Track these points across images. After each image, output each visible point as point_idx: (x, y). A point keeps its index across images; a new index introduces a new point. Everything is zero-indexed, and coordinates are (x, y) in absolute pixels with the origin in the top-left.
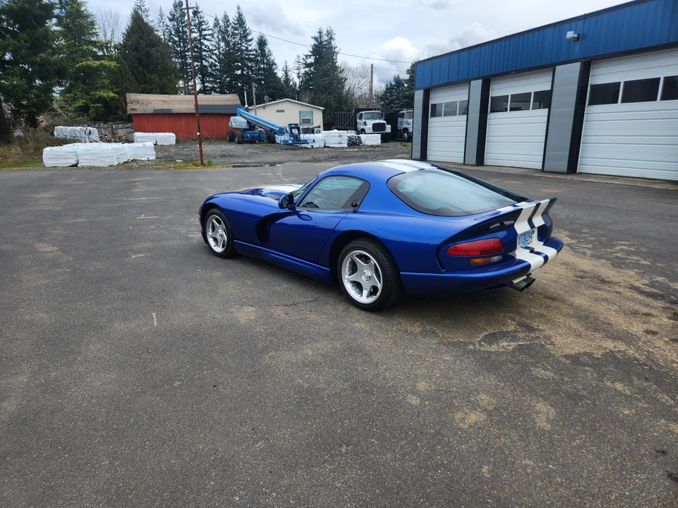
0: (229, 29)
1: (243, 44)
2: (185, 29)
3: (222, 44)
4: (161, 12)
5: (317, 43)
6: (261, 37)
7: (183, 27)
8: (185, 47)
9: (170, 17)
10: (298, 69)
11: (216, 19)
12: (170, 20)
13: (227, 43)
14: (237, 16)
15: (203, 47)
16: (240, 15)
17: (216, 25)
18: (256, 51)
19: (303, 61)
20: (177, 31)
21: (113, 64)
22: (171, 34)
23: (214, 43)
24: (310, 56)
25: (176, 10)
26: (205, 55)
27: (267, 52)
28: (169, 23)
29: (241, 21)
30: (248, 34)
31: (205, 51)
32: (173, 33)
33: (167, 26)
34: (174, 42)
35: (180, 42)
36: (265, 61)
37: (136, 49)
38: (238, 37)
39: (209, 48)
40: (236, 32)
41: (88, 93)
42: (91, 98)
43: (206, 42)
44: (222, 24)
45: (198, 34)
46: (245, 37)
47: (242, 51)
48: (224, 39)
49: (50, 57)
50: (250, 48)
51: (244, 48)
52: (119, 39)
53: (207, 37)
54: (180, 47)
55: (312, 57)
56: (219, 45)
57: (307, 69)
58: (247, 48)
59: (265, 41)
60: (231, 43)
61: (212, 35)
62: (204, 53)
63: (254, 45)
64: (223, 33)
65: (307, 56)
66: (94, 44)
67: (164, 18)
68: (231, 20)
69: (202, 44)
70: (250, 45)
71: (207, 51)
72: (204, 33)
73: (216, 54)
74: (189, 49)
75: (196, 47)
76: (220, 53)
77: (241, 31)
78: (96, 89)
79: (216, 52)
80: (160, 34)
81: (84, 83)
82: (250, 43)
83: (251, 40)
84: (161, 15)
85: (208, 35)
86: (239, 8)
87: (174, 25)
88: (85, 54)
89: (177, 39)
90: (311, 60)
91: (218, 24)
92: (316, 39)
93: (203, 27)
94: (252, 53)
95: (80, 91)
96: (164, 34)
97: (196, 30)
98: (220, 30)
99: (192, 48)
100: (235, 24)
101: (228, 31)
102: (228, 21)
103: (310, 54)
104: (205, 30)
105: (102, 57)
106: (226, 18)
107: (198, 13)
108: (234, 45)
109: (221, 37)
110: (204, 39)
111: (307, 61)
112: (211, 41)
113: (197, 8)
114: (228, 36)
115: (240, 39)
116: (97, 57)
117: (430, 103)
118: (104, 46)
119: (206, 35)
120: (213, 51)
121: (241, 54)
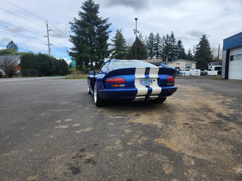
1: (173, 43)
3: (165, 44)
4: (146, 37)
6: (179, 40)
9: (149, 38)
10: (194, 50)
12: (149, 39)
13: (167, 44)
14: (171, 34)
17: (164, 38)
18: (177, 45)
19: (196, 47)
20: (150, 42)
21: (128, 52)
22: (148, 43)
23: (162, 44)
25: (151, 35)
26: (159, 48)
27: (181, 45)
28: (148, 39)
29: (172, 36)
30: (175, 40)
31: (159, 47)
32: (149, 42)
34: (149, 45)
35: (151, 45)
36: (180, 48)
38: (171, 41)
40: (170, 40)
44: (166, 38)
46: (173, 41)
48: (166, 42)
50: (175, 45)
51: (172, 45)
52: (132, 45)
53: (160, 43)
54: (151, 46)
56: (164, 44)
57: (197, 50)
58: (174, 44)
59: (181, 41)
60: (168, 43)
61: (162, 42)
63: (176, 43)
64: (166, 40)
68: (169, 36)
69: (158, 45)
70: (175, 44)
72: (159, 41)
73: (162, 48)
74: (153, 47)
75: (156, 46)
76: (164, 47)
77: (172, 39)
79: (163, 47)
80: (145, 43)
82: (175, 43)
83: (176, 42)
84: (146, 38)
85: (161, 42)
86: (172, 32)
88: (121, 50)
89: (150, 44)
93: (159, 39)
97: (157, 41)
98: (165, 40)
99: (155, 46)
100: (170, 37)
101: (168, 40)
102: (168, 36)
104: (160, 40)
105: (125, 51)
106: (167, 36)
107: (158, 35)
108: (169, 44)
109: (165, 42)
110: (159, 43)
111: (198, 47)
112: (161, 43)
113: (158, 34)
114: (167, 41)
115: (172, 42)
116: (124, 51)
117: (230, 55)
118: (126, 48)
119: (160, 42)
120: (161, 46)
121: (171, 47)
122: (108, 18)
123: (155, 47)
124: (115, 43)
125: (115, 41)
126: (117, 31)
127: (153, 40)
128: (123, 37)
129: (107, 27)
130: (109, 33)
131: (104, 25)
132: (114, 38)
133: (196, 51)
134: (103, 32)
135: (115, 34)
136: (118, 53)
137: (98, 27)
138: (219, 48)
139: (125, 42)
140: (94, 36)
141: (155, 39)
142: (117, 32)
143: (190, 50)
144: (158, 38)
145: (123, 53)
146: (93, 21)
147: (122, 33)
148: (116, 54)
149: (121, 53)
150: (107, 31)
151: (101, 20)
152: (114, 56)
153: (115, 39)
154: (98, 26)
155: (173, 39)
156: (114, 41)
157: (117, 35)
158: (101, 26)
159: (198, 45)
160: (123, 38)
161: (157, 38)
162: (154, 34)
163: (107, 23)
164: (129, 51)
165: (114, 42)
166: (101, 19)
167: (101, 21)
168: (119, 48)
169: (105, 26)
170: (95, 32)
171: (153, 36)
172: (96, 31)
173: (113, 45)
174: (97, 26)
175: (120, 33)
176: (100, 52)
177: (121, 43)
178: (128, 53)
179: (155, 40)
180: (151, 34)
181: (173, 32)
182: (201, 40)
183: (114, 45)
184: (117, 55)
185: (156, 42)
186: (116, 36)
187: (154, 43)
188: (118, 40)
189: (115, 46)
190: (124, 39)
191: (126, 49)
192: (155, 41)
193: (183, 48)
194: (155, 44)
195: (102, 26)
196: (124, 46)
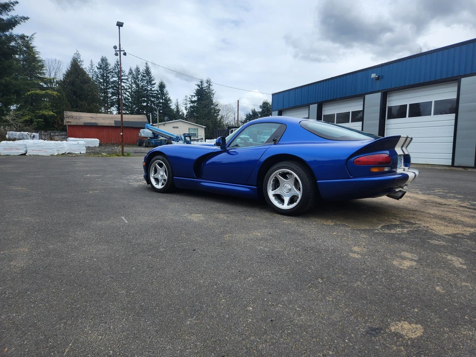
0: (140, 76)
1: (149, 86)
2: (108, 75)
3: (134, 86)
4: (92, 63)
5: (199, 88)
6: (162, 83)
7: (107, 73)
8: (107, 86)
9: (98, 66)
10: (186, 104)
11: (130, 70)
12: (98, 68)
13: (138, 85)
14: (145, 68)
15: (120, 87)
16: (147, 68)
17: (131, 73)
18: (158, 91)
19: (189, 99)
20: (103, 76)
21: (56, 93)
22: (97, 77)
23: (128, 85)
24: (194, 96)
25: (102, 62)
27: (165, 92)
28: (96, 70)
29: (148, 72)
30: (152, 80)
31: (122, 89)
32: (100, 77)
33: (95, 72)
34: (100, 83)
35: (104, 82)
36: (164, 98)
37: (73, 85)
38: (145, 82)
39: (124, 88)
40: (145, 78)
41: (33, 112)
42: (35, 115)
43: (123, 84)
44: (134, 73)
45: (117, 78)
46: (151, 82)
47: (148, 90)
48: (135, 82)
50: (153, 89)
51: (149, 89)
52: (60, 77)
53: (123, 81)
54: (104, 86)
55: (196, 97)
56: (132, 86)
57: (192, 105)
58: (151, 89)
59: (164, 85)
60: (140, 85)
61: (127, 79)
62: (120, 91)
63: (156, 87)
64: (135, 78)
65: (192, 96)
67: (93, 67)
68: (141, 71)
69: (120, 85)
72: (122, 78)
73: (129, 92)
74: (110, 87)
75: (116, 86)
76: (132, 91)
77: (147, 78)
78: (40, 109)
79: (130, 90)
80: (90, 77)
81: (32, 105)
82: (153, 86)
83: (155, 84)
84: (92, 66)
85: (125, 79)
87: (101, 72)
88: (35, 86)
89: (102, 81)
90: (195, 99)
91: (132, 73)
92: (198, 86)
93: (121, 74)
94: (155, 92)
95: (27, 110)
97: (116, 76)
98: (133, 77)
99: (112, 87)
100: (144, 73)
101: (138, 78)
102: (139, 71)
103: (195, 95)
104: (122, 76)
107: (118, 65)
108: (142, 86)
109: (133, 81)
112: (126, 83)
113: (118, 62)
114: (138, 81)
115: (147, 83)
116: (42, 88)
118: (48, 81)
120: (127, 89)
121: (147, 93)
123: (114, 90)
128: (36, 54)
133: (189, 105)
138: (238, 105)
139: (42, 67)
141: (112, 72)
142: (22, 40)
143: (178, 103)
144: (119, 72)
145: (40, 92)
147: (33, 43)
149: (36, 93)
155: (150, 78)
157: (21, 47)
160: (36, 56)
161: (117, 71)
162: (109, 61)
164: (59, 91)
168: (30, 80)
171: (107, 64)
175: (29, 43)
179: (112, 74)
180: (104, 60)
185: (115, 79)
187: (111, 80)
188: (24, 60)
190: (40, 60)
192: (113, 77)
193: (169, 98)
194: (112, 82)
196: (40, 76)
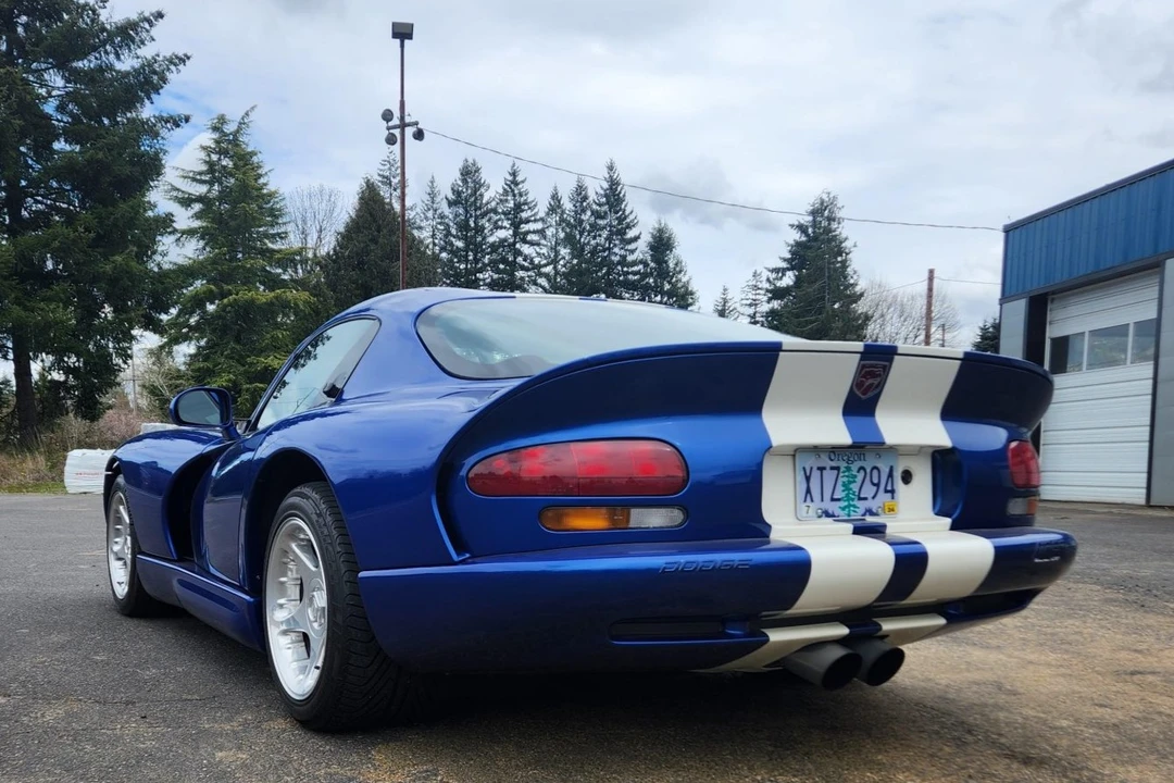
0: (586, 216)
1: (616, 250)
2: (484, 222)
3: (564, 251)
4: (432, 187)
5: (804, 239)
6: (661, 231)
7: (477, 217)
8: (476, 261)
9: (451, 196)
10: (754, 304)
11: (555, 197)
12: (451, 204)
13: (578, 250)
14: (606, 185)
15: (520, 259)
16: (614, 184)
17: (555, 206)
18: (646, 265)
19: (767, 286)
20: (463, 226)
21: (305, 295)
22: (448, 234)
23: (544, 251)
24: (784, 271)
25: (465, 181)
26: (522, 278)
27: (671, 265)
28: (446, 210)
29: (614, 196)
30: (629, 227)
31: (523, 268)
32: (454, 231)
33: (442, 217)
34: (454, 252)
35: (466, 249)
36: (667, 287)
37: (360, 265)
38: (605, 234)
39: (532, 262)
40: (602, 222)
41: (241, 361)
42: (246, 372)
43: (526, 249)
44: (568, 205)
45: (511, 232)
46: (622, 233)
47: (611, 266)
48: (569, 240)
49: (133, 264)
50: (630, 258)
51: (615, 259)
52: (328, 246)
53: (529, 238)
54: (467, 261)
55: (790, 273)
56: (557, 253)
57: (776, 304)
58: (624, 257)
59: (669, 238)
60: (587, 248)
61: (541, 232)
62: (519, 274)
63: (641, 249)
64: (568, 224)
65: (776, 270)
66: (268, 254)
67: (438, 199)
68: (592, 196)
69: (518, 253)
70: (632, 252)
71: (527, 269)
72: (525, 228)
73: (546, 276)
74: (485, 265)
75: (504, 260)
76: (557, 273)
77: (612, 219)
78: (261, 352)
79: (549, 269)
80: (424, 235)
81: (238, 340)
82: (630, 247)
83: (636, 239)
84: (432, 195)
85: (534, 232)
86: (611, 168)
87: (457, 216)
88: (249, 278)
89: (460, 244)
90: (788, 280)
91: (559, 206)
92: (802, 228)
93: (524, 215)
94: (635, 268)
95: (226, 357)
96: (433, 236)
97: (506, 224)
98: (562, 220)
99: (493, 264)
100: (600, 205)
101: (581, 222)
102: (585, 198)
103: (785, 265)
104: (527, 221)
105: (283, 284)
106: (580, 194)
107: (517, 184)
108: (594, 252)
109: (562, 235)
110: (525, 241)
111: (779, 284)
112: (538, 244)
113: (514, 174)
114: (581, 234)
115: (609, 239)
116: (273, 283)
117: (1048, 335)
118: (288, 260)
119: (528, 232)
120: (540, 266)
121: (608, 273)
122: (160, 15)
123: (498, 271)
124: (198, 216)
125: (200, 199)
126: (215, 129)
127: (484, 215)
128: (260, 176)
129: (148, 81)
130: (163, 132)
131: (126, 63)
132: (194, 180)
133: (765, 308)
134: (112, 118)
135: (204, 148)
136: (223, 295)
137: (73, 76)
138: (930, 289)
139: (275, 214)
140: (43, 149)
141: (495, 211)
142: (216, 136)
143: (725, 301)
144: (518, 208)
145: (262, 294)
146: (25, 26)
147: (250, 142)
148: (211, 308)
149: (253, 301)
150: (147, 112)
151: (102, 18)
152: (193, 321)
153: (203, 189)
154: (76, 71)
155: (620, 220)
156: (197, 207)
157: (215, 157)
158: (100, 70)
159: (780, 272)
160: (262, 181)
161: (511, 204)
162: (484, 176)
163: (147, 52)
164: (315, 291)
165: (191, 212)
166: (104, 15)
167: (103, 29)
168: (233, 259)
169: (137, 72)
170: (48, 117)
171: (478, 185)
172: (61, 108)
173: (183, 232)
174: (62, 65)
175: (235, 142)
176: (95, 279)
177: (249, 221)
178: (306, 302)
179: (495, 218)
180: (469, 172)
181: (617, 165)
182: (796, 236)
183: (191, 232)
184: (216, 316)
185: (502, 234)
186: (211, 164)
187: (491, 239)
188: (222, 197)
189: (202, 243)
190: (271, 195)
191: (285, 270)
192: (497, 227)
193: (685, 286)
194: (494, 247)
195: (111, 68)
196: (270, 245)
